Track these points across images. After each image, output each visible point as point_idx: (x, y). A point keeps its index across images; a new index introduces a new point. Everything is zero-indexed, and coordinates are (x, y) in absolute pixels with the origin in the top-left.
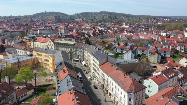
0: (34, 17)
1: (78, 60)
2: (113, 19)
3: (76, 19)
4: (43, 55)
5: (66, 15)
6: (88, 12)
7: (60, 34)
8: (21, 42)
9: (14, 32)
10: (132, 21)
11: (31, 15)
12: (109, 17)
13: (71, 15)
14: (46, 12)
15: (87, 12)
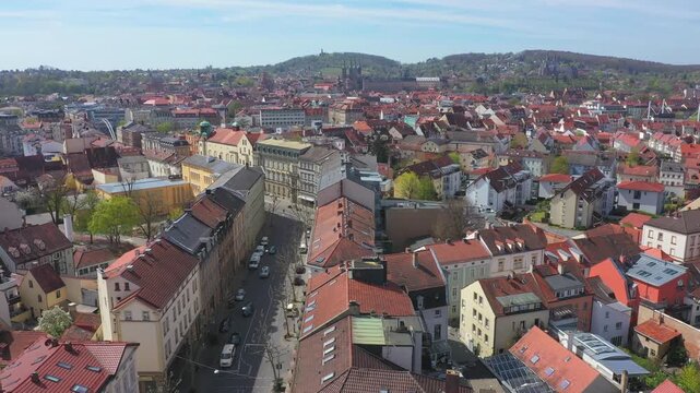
0: (282, 70)
1: (312, 200)
2: (565, 79)
3: (418, 79)
4: (202, 179)
5: (392, 64)
6: (475, 55)
7: (316, 124)
8: (177, 144)
9: (185, 115)
10: (644, 88)
11: (273, 64)
12: (548, 71)
13: (412, 65)
14: (323, 54)
15: (471, 54)
